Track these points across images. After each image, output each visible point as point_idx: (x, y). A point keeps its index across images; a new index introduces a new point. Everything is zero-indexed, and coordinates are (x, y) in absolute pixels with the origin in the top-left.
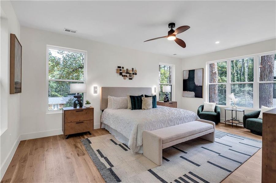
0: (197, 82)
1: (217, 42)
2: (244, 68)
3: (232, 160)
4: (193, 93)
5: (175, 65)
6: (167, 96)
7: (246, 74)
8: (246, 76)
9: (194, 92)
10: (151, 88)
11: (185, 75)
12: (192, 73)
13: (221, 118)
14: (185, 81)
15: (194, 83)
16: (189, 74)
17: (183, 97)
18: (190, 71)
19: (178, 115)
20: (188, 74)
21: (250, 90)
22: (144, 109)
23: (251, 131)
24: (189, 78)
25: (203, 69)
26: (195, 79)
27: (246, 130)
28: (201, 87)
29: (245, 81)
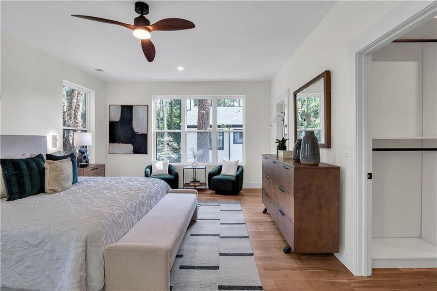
0: (138, 128)
1: (181, 68)
2: (163, 111)
3: (238, 237)
4: (130, 147)
5: (94, 91)
6: (83, 153)
7: (165, 120)
8: (165, 123)
9: (131, 145)
10: (46, 136)
11: (112, 114)
12: (127, 111)
13: (179, 182)
14: (112, 125)
15: (132, 129)
16: (122, 112)
17: (109, 153)
18: (123, 107)
19: (148, 189)
20: (120, 113)
21: (170, 141)
22: (55, 191)
23: (216, 192)
24: (121, 118)
25: (148, 106)
26: (133, 122)
27: (211, 191)
28: (145, 136)
29: (164, 129)
